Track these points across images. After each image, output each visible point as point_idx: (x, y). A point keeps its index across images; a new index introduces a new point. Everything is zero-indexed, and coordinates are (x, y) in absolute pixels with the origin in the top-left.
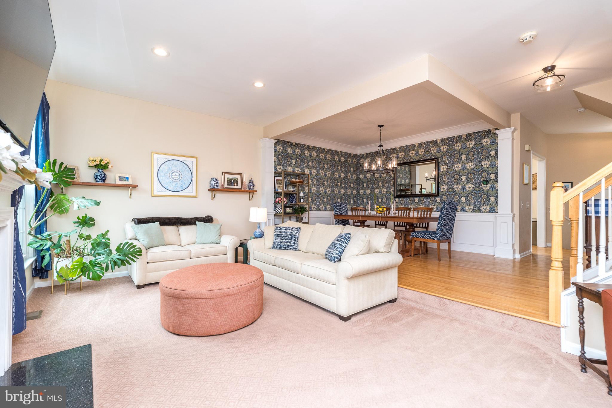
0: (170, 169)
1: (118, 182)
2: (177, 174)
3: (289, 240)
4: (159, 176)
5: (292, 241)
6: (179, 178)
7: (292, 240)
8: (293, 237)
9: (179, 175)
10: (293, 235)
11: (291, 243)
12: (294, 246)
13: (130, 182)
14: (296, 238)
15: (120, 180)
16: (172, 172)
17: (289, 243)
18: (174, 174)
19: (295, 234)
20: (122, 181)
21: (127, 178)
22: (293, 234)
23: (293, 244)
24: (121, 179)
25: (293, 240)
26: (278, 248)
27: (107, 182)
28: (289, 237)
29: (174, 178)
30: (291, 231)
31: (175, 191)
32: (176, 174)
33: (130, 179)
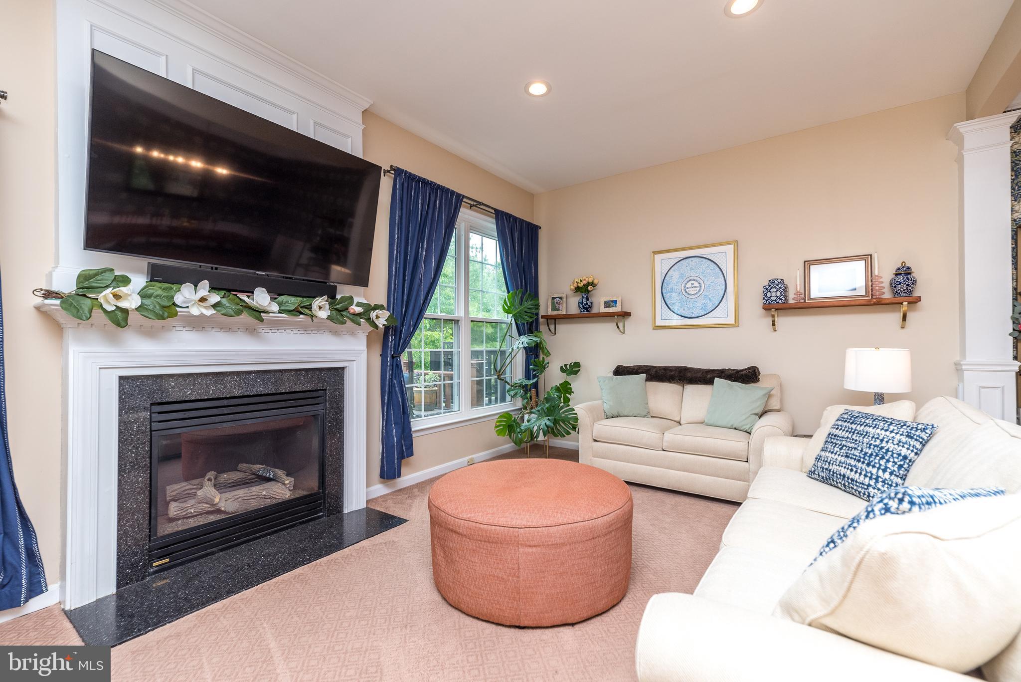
0: (681, 276)
1: (603, 310)
2: (696, 284)
3: (859, 461)
4: (663, 292)
5: (870, 469)
6: (699, 291)
7: (868, 465)
8: (877, 455)
9: (698, 285)
10: (882, 448)
11: (860, 474)
12: (871, 489)
13: (617, 309)
14: (888, 461)
15: (606, 307)
16: (684, 283)
17: (856, 472)
18: (689, 285)
19: (890, 445)
20: (609, 307)
21: (615, 302)
22: (884, 444)
23: (871, 478)
24: (608, 304)
25: (874, 466)
26: (824, 481)
27: (595, 310)
28: (862, 451)
29: (690, 293)
30: (879, 430)
31: (693, 316)
32: (692, 284)
33: (619, 304)
